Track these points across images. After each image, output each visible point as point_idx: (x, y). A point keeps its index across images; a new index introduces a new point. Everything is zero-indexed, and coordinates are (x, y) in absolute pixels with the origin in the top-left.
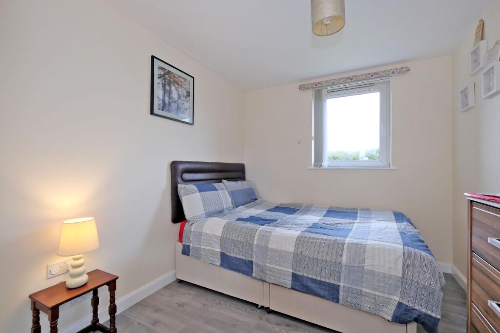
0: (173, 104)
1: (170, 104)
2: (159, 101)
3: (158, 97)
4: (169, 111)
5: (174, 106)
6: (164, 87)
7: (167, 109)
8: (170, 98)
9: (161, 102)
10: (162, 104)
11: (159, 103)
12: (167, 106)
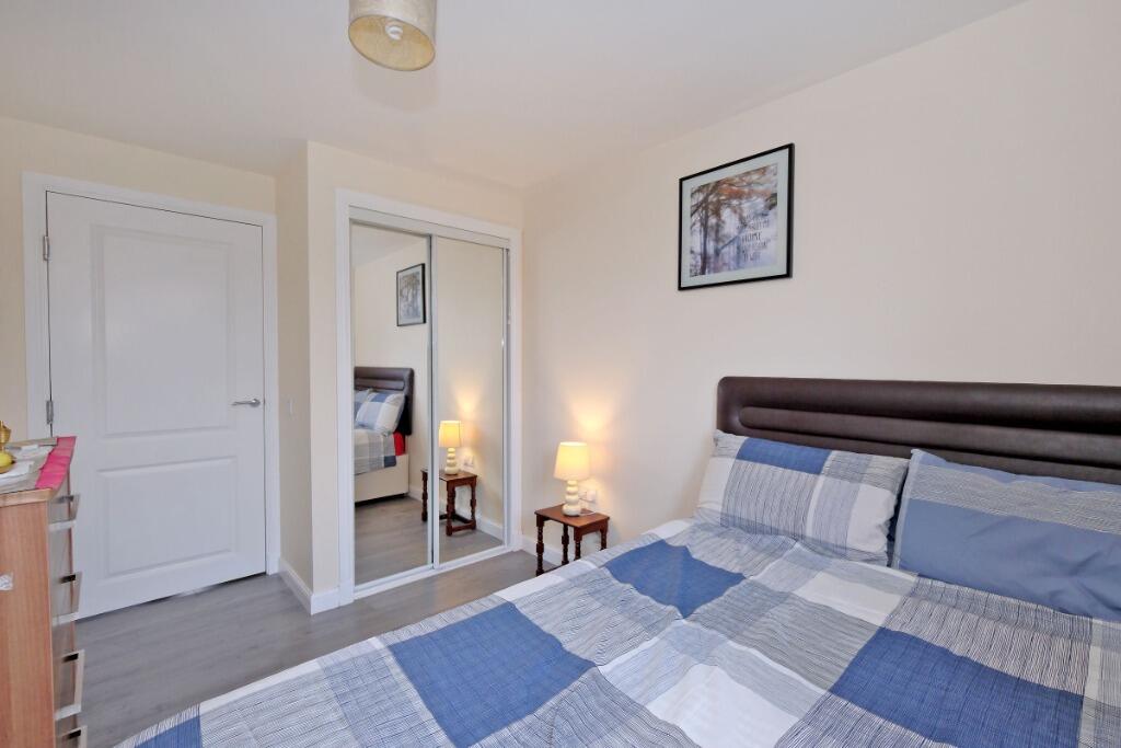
0: (726, 250)
1: (717, 252)
2: (695, 258)
3: (692, 252)
4: (716, 270)
5: (729, 252)
6: (705, 225)
7: (712, 266)
8: (717, 240)
9: (699, 259)
10: (700, 263)
11: (694, 263)
12: (712, 260)
